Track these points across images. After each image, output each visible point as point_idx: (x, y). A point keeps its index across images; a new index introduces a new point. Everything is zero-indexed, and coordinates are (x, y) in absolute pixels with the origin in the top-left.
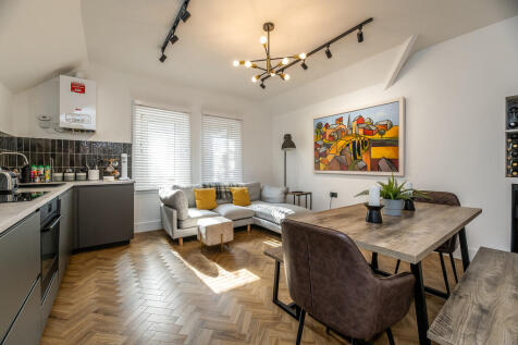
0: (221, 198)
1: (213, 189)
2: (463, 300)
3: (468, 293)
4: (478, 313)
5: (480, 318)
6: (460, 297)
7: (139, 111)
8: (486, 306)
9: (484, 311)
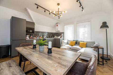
0: (77, 44)
1: (75, 41)
2: (15, 65)
3: (16, 67)
4: (11, 65)
5: (10, 65)
6: (16, 66)
7: (65, 26)
8: (11, 68)
9: (10, 66)
